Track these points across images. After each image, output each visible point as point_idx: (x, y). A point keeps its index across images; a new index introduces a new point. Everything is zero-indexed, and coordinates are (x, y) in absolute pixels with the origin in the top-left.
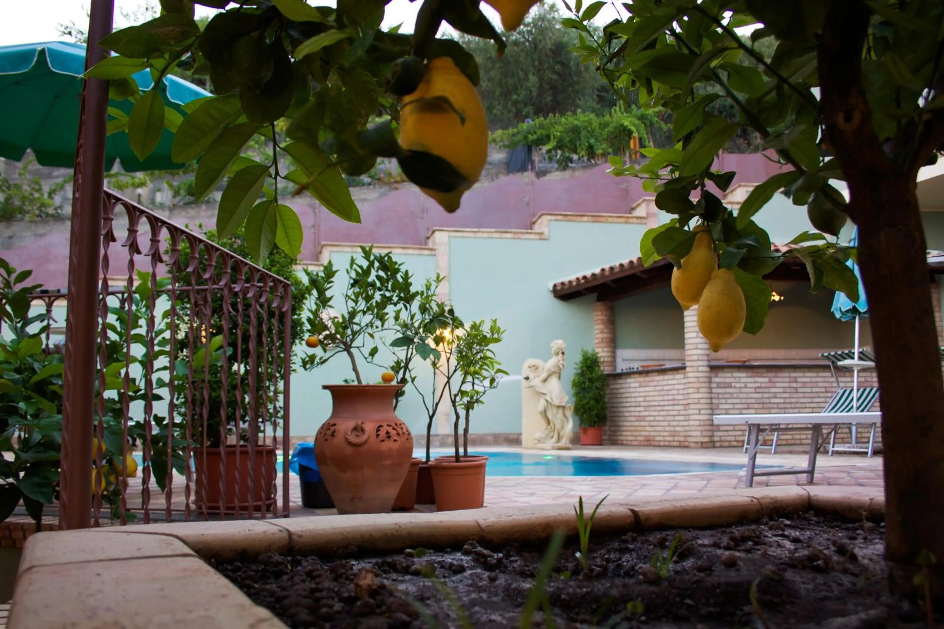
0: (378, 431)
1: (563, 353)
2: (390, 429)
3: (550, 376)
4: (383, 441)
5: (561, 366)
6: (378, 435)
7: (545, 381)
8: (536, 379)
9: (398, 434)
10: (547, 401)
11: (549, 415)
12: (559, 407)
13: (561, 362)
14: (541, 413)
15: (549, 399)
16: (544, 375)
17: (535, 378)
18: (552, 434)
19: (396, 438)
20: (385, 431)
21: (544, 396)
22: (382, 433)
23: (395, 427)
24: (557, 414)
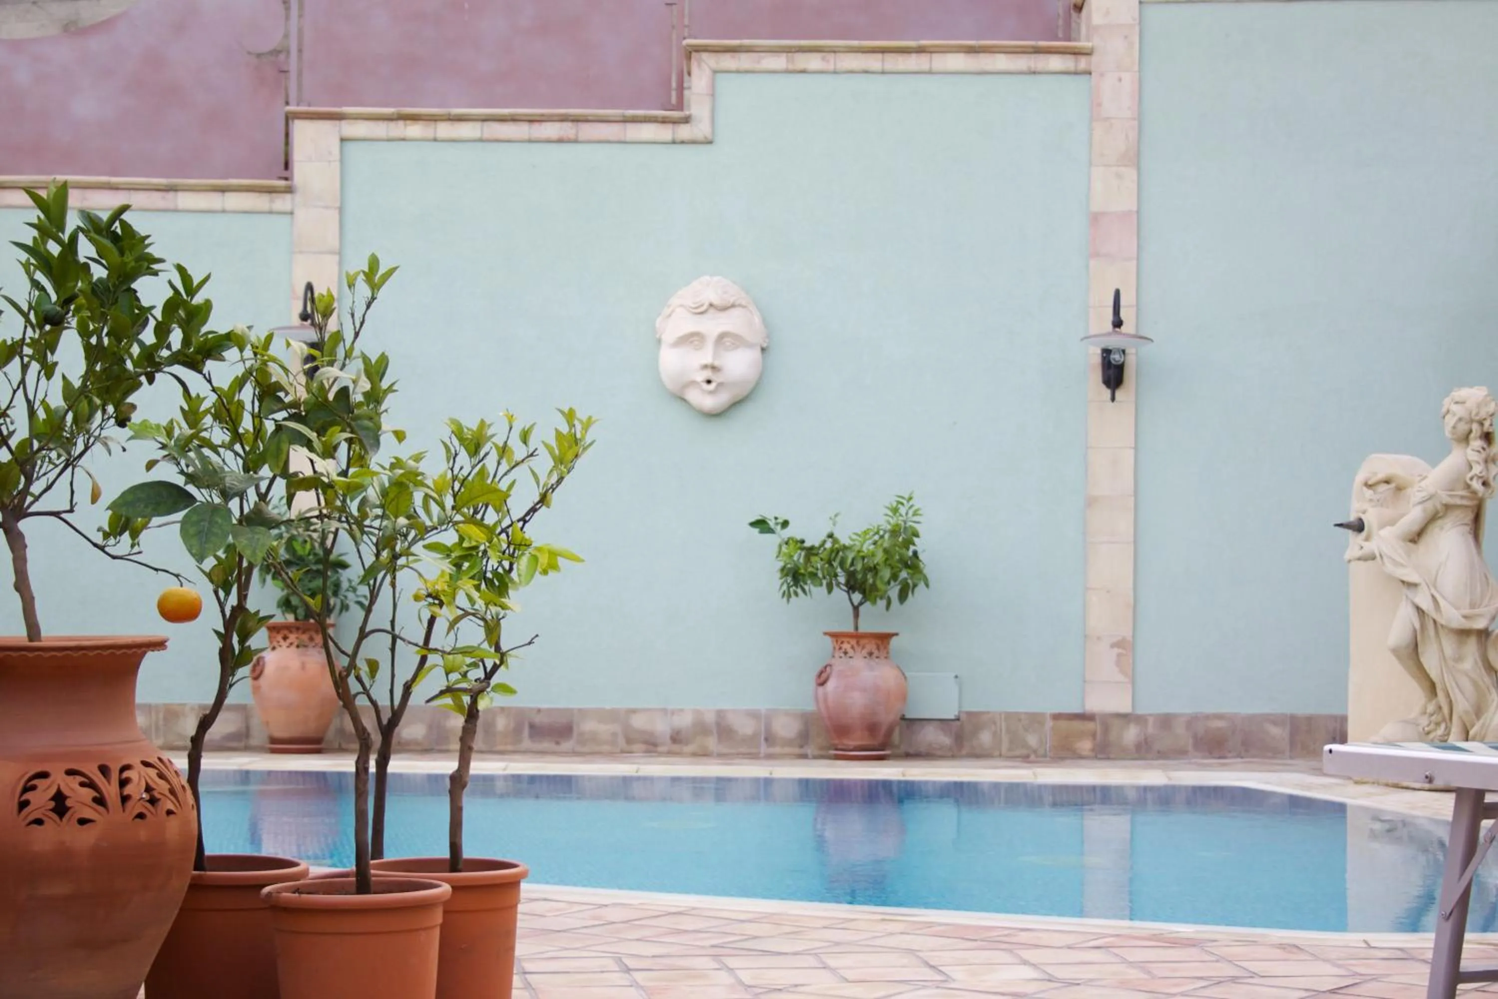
0: (26, 789)
1: (1487, 437)
2: (72, 787)
3: (1433, 519)
4: (39, 822)
5: (1476, 485)
6: (23, 805)
7: (1416, 537)
8: (1386, 532)
9: (100, 801)
10: (1419, 610)
11: (1431, 661)
12: (1463, 633)
13: (1477, 469)
14: (1396, 651)
15: (1426, 604)
16: (1413, 516)
17: (1382, 526)
18: (1440, 731)
19: (88, 814)
20: (53, 791)
21: (1409, 593)
22: (41, 798)
23: (98, 778)
24: (1459, 659)
